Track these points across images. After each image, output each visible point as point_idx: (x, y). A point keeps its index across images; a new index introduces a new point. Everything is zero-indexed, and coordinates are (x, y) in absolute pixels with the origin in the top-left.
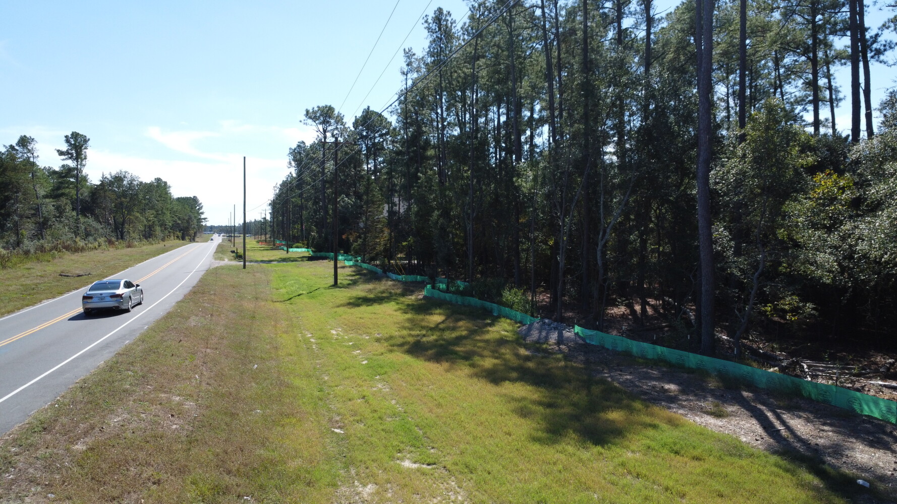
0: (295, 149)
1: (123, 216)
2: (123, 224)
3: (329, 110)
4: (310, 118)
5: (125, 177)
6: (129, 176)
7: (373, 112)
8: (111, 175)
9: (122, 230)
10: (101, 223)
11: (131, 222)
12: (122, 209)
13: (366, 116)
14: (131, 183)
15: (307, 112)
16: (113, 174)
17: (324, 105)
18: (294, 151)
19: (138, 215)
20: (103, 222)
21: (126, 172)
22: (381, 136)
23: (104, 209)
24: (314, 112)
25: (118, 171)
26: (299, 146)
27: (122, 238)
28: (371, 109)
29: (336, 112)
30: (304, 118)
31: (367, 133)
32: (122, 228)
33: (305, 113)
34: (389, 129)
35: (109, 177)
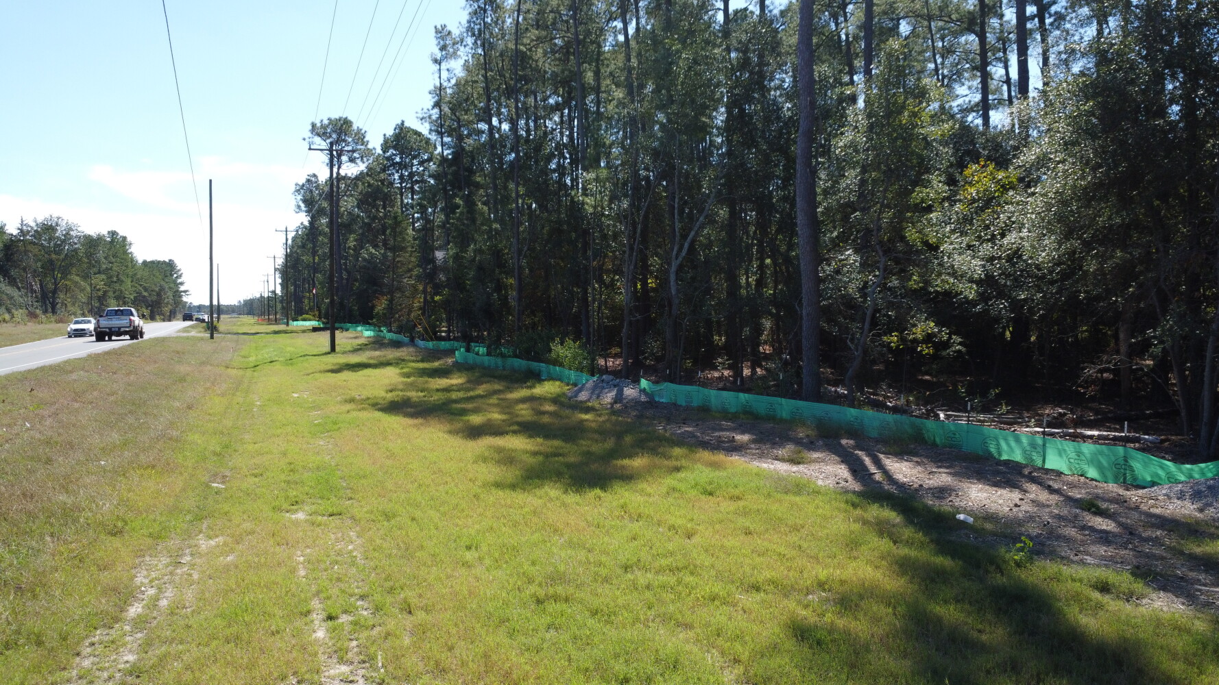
0: (303, 185)
1: (55, 279)
2: (54, 292)
3: (344, 123)
4: (318, 135)
5: (57, 225)
6: (63, 224)
7: (409, 130)
8: (36, 222)
9: (54, 301)
10: (19, 289)
11: (67, 290)
12: (53, 270)
13: (400, 134)
14: (67, 234)
15: (313, 125)
16: (40, 220)
17: (338, 118)
18: (302, 188)
19: (77, 279)
20: (23, 288)
21: (58, 218)
22: (421, 163)
23: (24, 269)
24: (324, 127)
25: (48, 216)
26: (308, 181)
27: (54, 312)
28: (406, 124)
29: (355, 127)
30: (310, 135)
31: (401, 158)
32: (54, 298)
33: (310, 127)
34: (432, 154)
35: (33, 224)
